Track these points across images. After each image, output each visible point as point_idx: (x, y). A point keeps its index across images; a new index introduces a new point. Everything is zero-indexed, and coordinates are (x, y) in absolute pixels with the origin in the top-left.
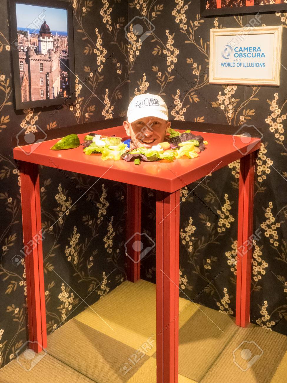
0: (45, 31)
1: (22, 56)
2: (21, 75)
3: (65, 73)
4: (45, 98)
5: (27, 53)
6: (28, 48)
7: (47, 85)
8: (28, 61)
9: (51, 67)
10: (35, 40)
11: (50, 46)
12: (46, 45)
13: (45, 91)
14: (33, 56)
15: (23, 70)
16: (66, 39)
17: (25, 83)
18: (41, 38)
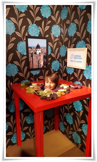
0: (38, 47)
1: (30, 55)
2: (30, 61)
3: (45, 60)
4: (38, 68)
5: (32, 54)
6: (32, 53)
7: (39, 64)
8: (32, 56)
9: (40, 58)
10: (35, 50)
11: (40, 52)
12: (39, 51)
13: (38, 66)
14: (34, 55)
15: (30, 59)
16: (46, 49)
17: (31, 63)
18: (37, 49)
